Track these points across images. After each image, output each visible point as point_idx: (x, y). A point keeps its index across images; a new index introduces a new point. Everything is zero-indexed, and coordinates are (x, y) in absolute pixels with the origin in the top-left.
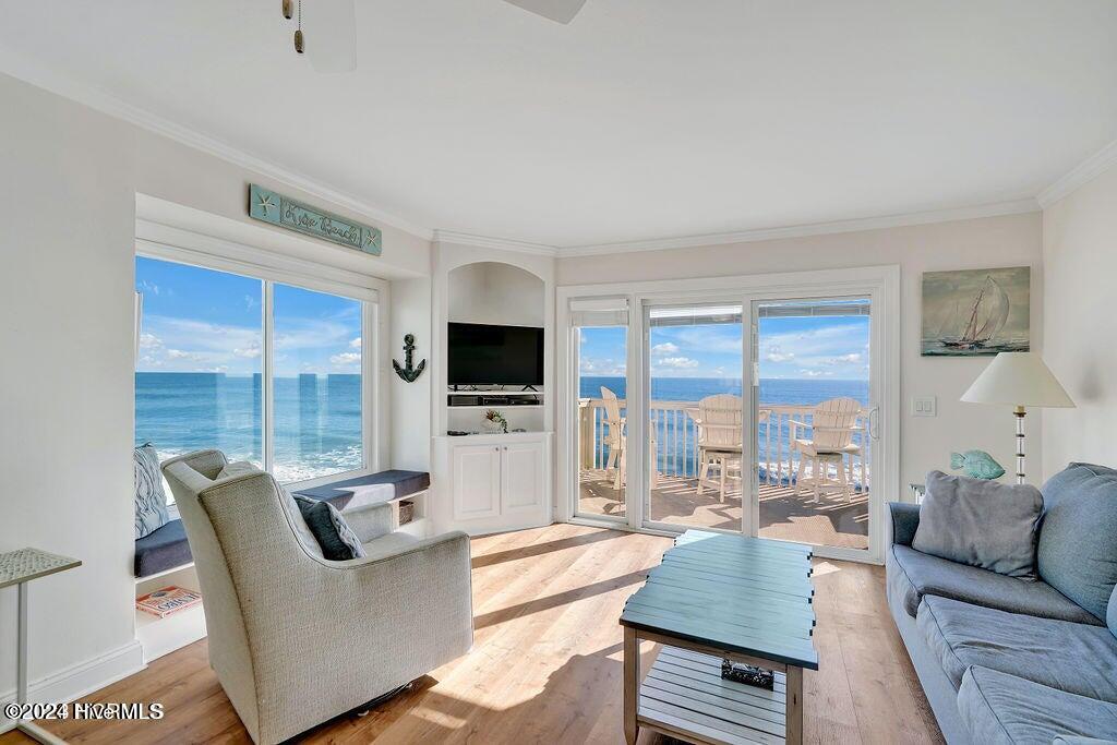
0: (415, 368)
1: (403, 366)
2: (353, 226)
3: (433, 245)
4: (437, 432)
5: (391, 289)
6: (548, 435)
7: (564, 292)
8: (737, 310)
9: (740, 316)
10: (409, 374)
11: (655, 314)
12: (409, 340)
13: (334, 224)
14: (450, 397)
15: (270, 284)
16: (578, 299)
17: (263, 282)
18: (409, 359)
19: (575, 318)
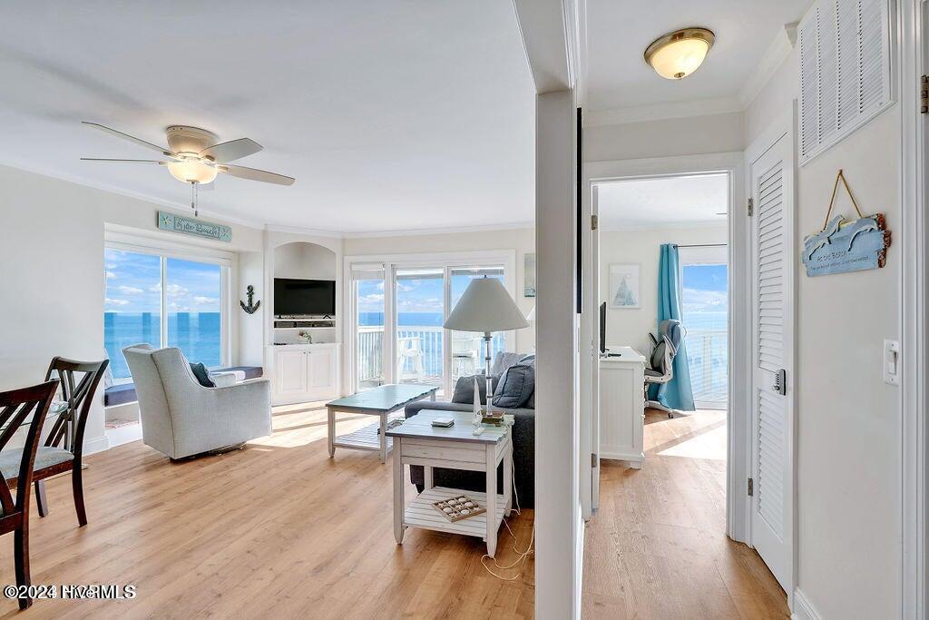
0: (254, 305)
1: (247, 304)
2: (214, 227)
3: (265, 233)
4: (267, 343)
5: (239, 259)
6: (338, 345)
7: (348, 259)
8: (440, 271)
9: (442, 275)
10: (251, 309)
11: (399, 273)
12: (251, 289)
13: (204, 227)
14: (275, 323)
15: (165, 259)
16: (357, 263)
17: (161, 258)
18: (250, 300)
19: (355, 276)
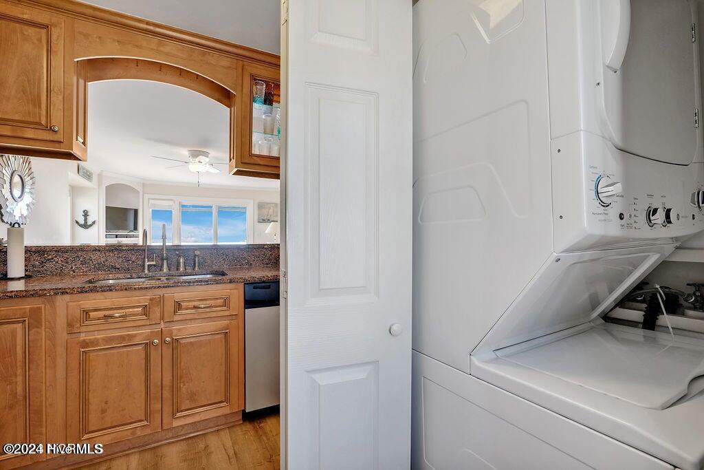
0: (89, 223)
1: (82, 222)
7: (146, 196)
10: (86, 226)
14: (106, 234)
16: (153, 199)
18: (85, 221)
